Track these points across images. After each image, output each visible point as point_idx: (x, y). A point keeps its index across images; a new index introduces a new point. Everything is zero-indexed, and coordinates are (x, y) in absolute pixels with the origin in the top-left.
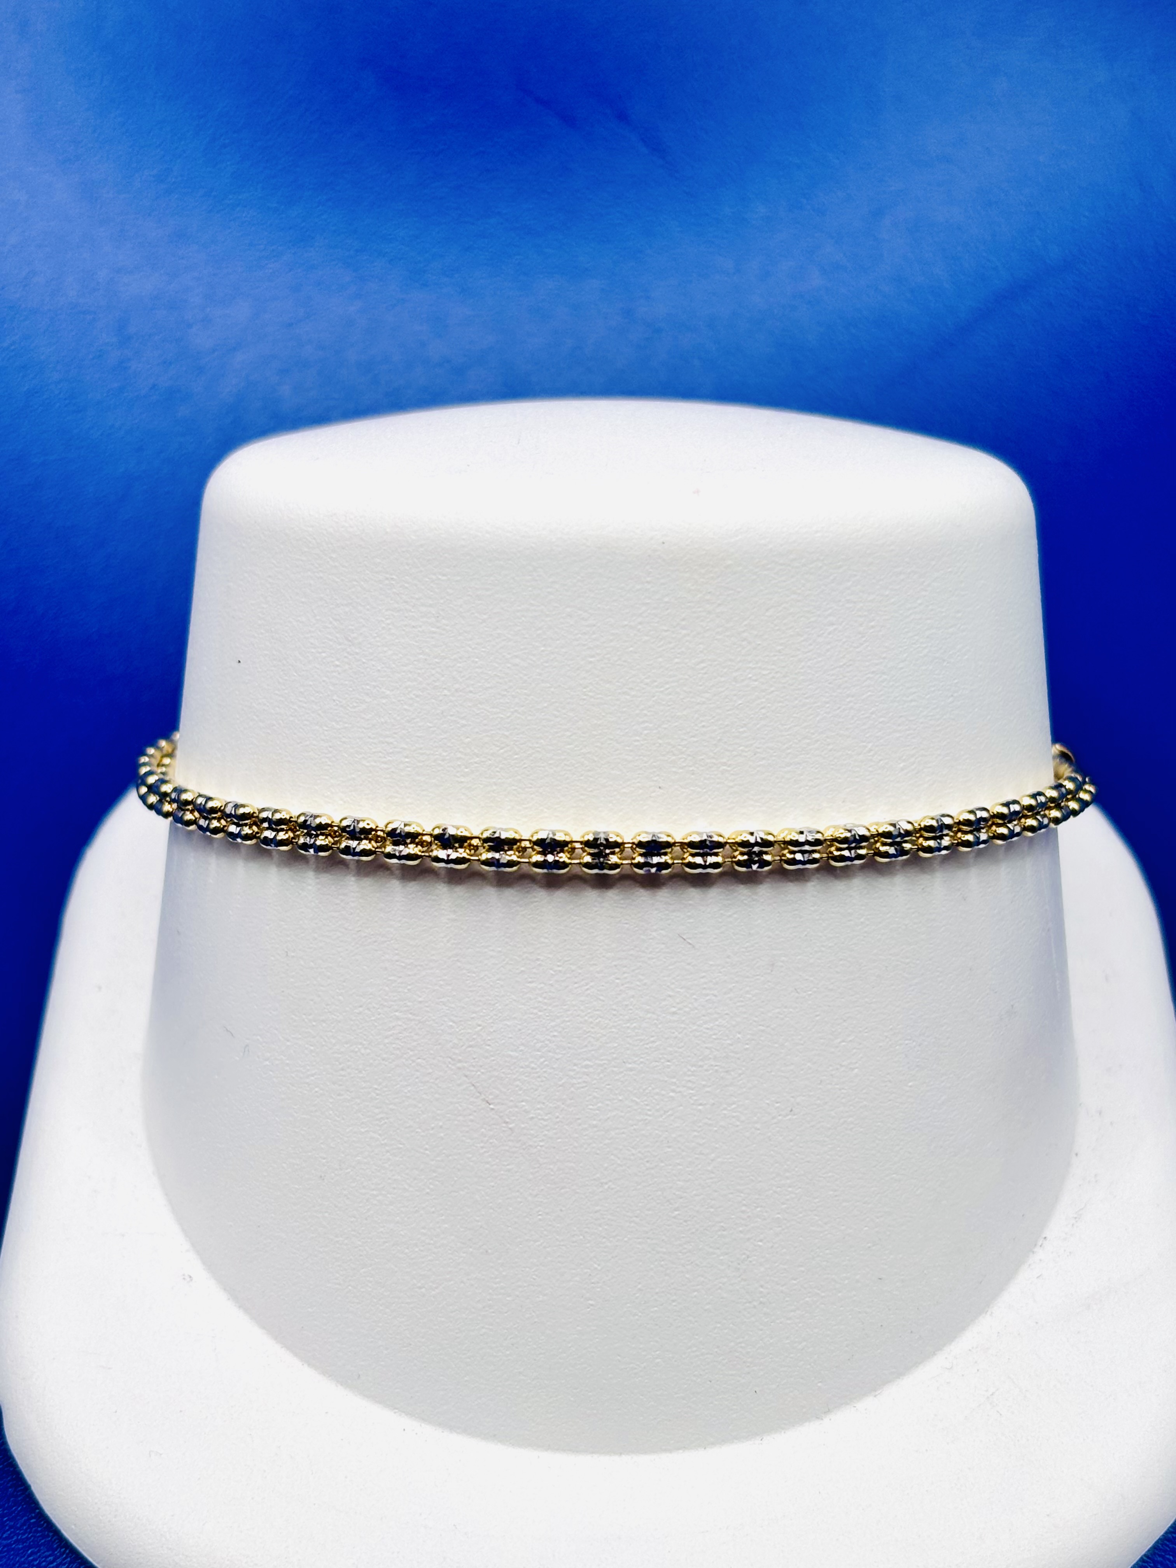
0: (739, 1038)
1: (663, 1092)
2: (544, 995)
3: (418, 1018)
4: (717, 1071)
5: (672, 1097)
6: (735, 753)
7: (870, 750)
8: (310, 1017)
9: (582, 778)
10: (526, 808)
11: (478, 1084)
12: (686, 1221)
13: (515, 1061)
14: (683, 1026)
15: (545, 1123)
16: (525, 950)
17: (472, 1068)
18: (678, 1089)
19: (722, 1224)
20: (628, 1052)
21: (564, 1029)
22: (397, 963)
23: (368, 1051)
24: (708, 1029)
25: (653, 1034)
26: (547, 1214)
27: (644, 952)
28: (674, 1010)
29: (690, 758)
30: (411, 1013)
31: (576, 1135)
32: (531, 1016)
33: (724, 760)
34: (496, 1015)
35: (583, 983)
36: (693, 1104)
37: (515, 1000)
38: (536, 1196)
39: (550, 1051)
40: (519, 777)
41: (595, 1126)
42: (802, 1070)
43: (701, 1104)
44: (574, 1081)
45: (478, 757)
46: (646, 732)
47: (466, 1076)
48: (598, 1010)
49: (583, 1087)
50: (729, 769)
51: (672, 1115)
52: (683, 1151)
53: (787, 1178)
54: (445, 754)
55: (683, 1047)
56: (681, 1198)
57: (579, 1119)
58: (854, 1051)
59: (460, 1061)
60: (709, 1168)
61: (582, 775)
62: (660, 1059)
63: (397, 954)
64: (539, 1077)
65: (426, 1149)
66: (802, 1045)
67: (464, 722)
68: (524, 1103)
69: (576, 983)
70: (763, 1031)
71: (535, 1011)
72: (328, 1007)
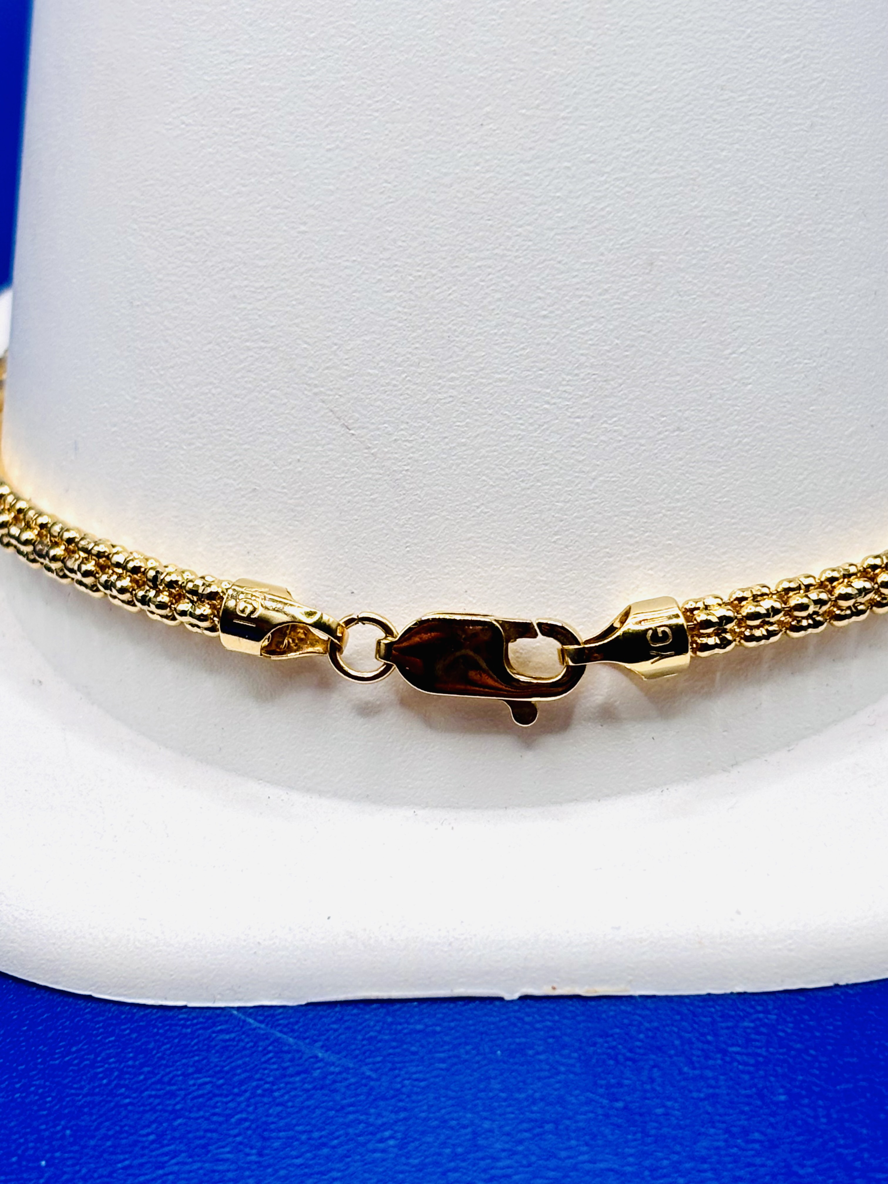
0: (617, 344)
1: (536, 404)
2: (404, 304)
3: (271, 345)
4: (594, 380)
5: (546, 409)
6: (600, 32)
7: (749, 36)
8: (158, 367)
9: (436, 64)
10: (377, 102)
11: (336, 409)
12: (567, 547)
13: (375, 379)
14: (555, 330)
15: (409, 445)
16: (381, 256)
17: (329, 392)
18: (554, 401)
19: (607, 550)
20: (497, 361)
21: (426, 340)
22: (247, 289)
23: (219, 390)
24: (583, 334)
25: (523, 340)
26: (416, 544)
27: (509, 250)
28: (544, 313)
29: (551, 37)
30: (263, 341)
31: (444, 456)
32: (391, 328)
33: (588, 39)
34: (353, 331)
35: (445, 287)
36: (570, 417)
37: (372, 313)
38: (403, 526)
39: (412, 365)
40: (368, 69)
41: (464, 445)
42: (689, 381)
43: (578, 417)
44: (440, 396)
45: (323, 51)
46: (502, 10)
47: (323, 402)
48: (462, 317)
49: (449, 403)
50: (594, 49)
51: (547, 429)
52: (561, 468)
53: (678, 500)
54: (289, 53)
55: (556, 354)
56: (562, 521)
57: (446, 438)
58: (747, 364)
59: (316, 386)
60: (591, 488)
61: (436, 61)
62: (532, 367)
63: (246, 279)
64: (401, 395)
65: (284, 488)
66: (688, 353)
67: (308, 16)
68: (386, 425)
69: (437, 288)
70: (643, 336)
71: (395, 322)
72: (176, 351)
